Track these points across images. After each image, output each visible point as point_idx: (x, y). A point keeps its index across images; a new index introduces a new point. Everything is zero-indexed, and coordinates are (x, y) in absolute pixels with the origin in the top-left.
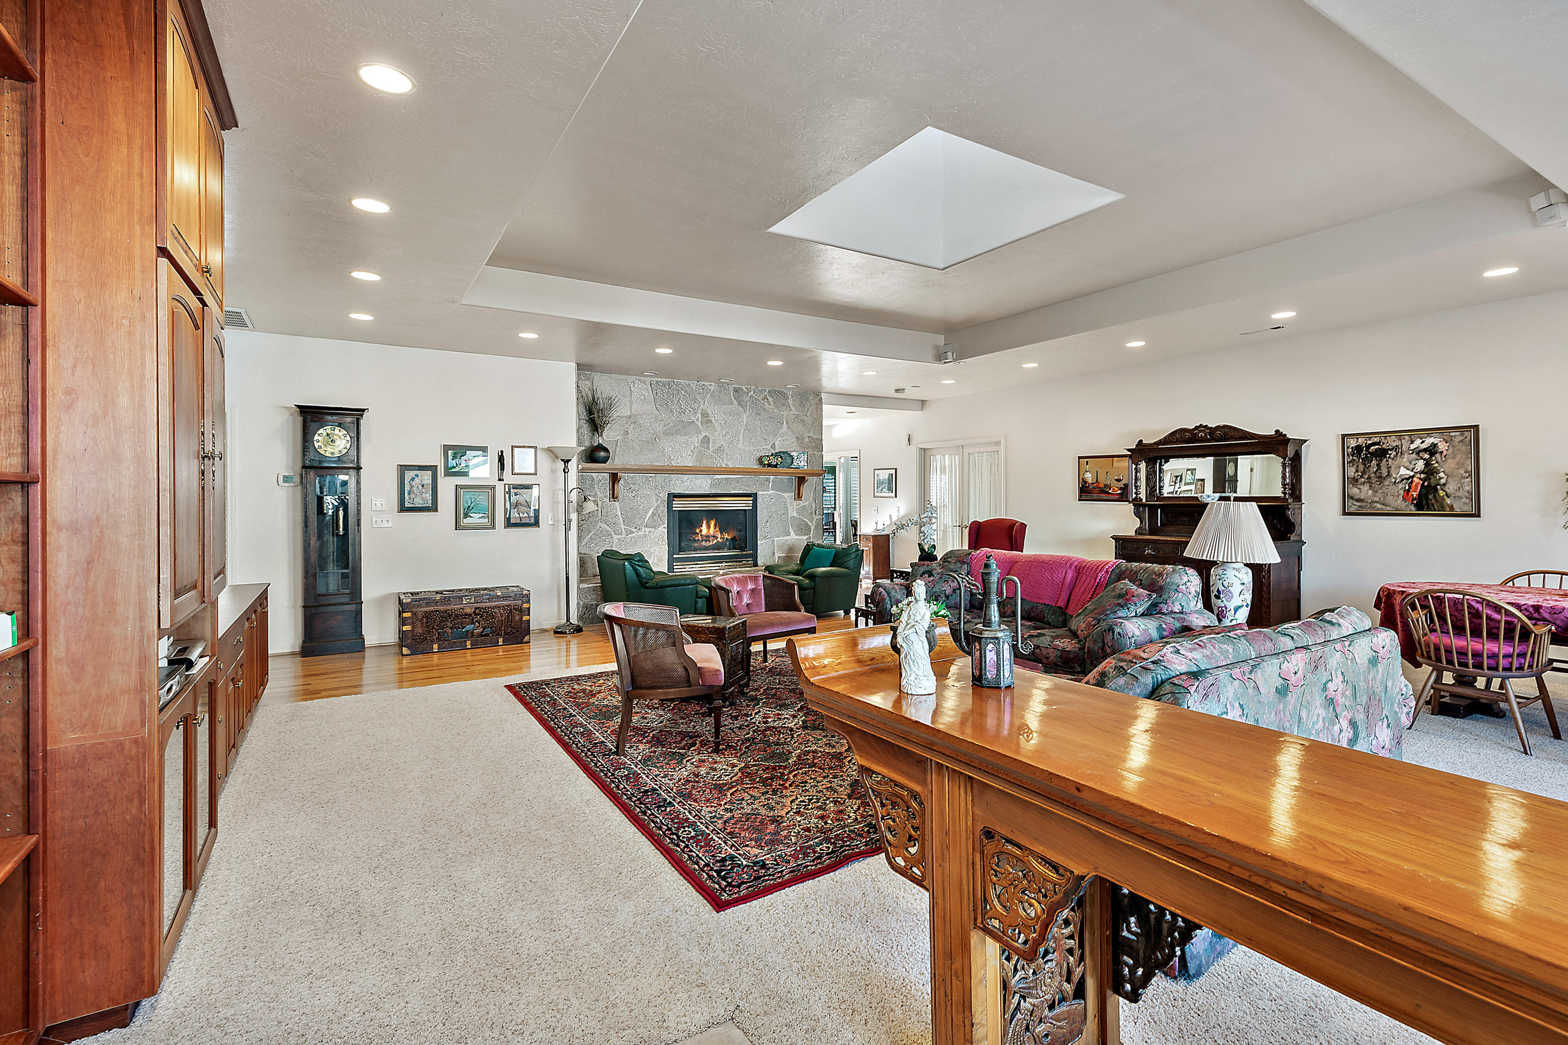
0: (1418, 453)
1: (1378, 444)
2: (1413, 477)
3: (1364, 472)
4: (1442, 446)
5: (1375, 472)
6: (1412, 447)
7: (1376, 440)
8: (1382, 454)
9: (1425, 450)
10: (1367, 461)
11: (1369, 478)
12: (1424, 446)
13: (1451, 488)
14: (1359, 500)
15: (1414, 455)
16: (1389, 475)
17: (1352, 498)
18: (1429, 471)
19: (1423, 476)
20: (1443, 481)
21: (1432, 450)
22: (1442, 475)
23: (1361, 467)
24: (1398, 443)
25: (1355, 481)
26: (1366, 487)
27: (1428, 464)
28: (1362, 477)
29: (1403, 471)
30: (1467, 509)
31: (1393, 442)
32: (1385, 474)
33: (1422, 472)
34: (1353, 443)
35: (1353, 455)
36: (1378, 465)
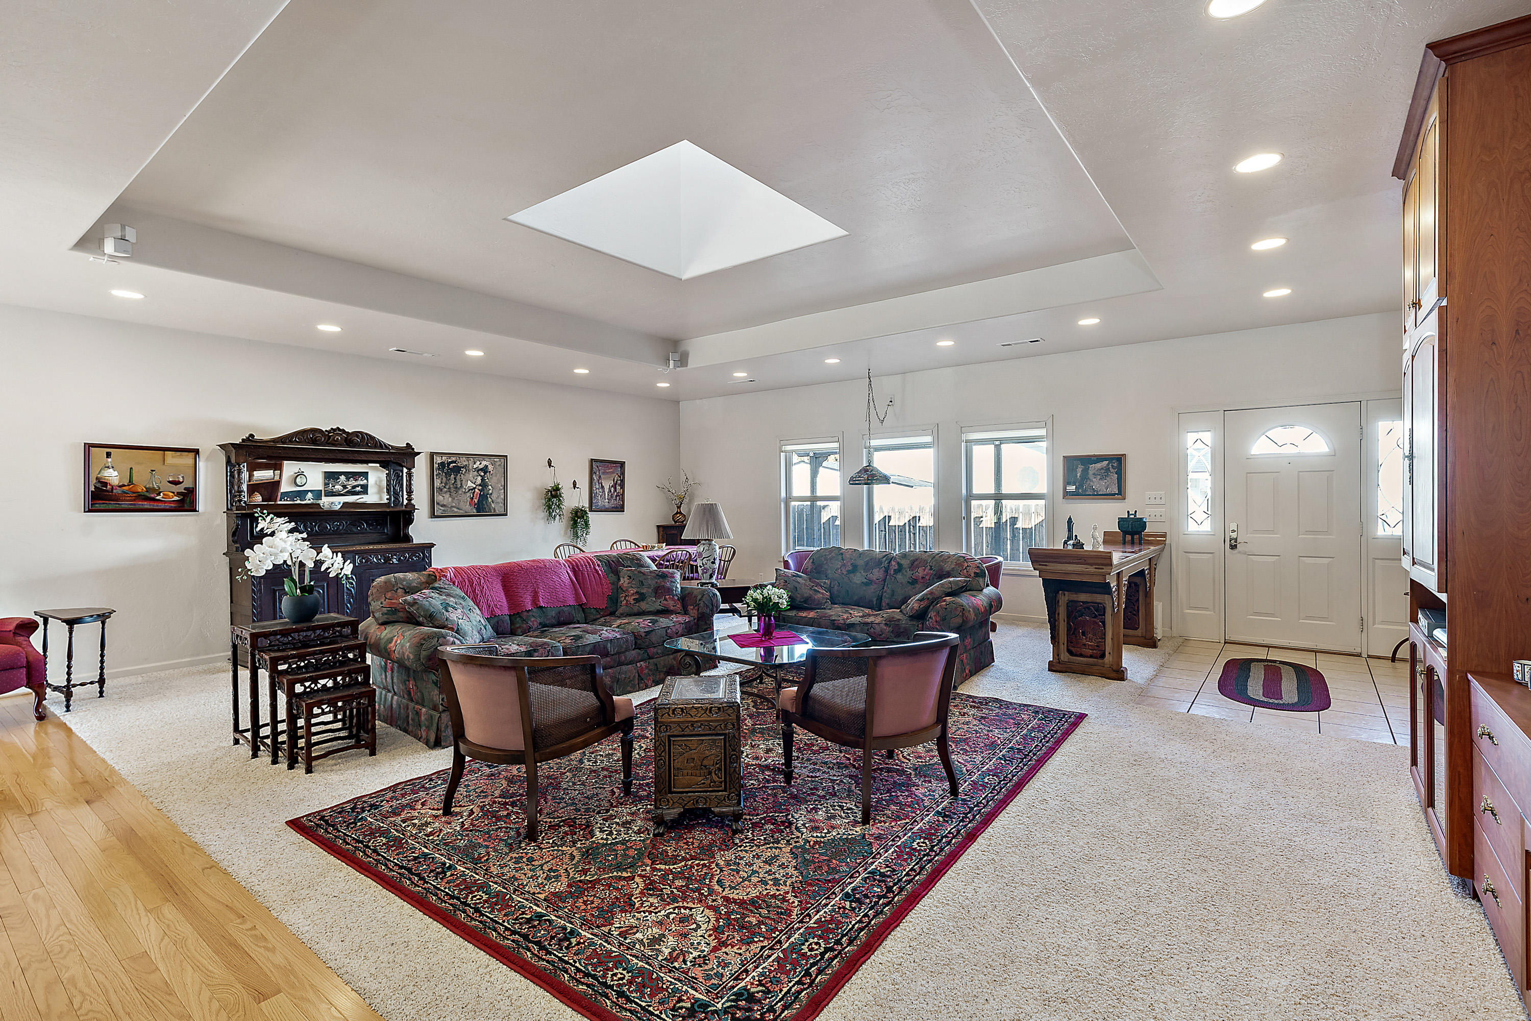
0: (478, 471)
1: (455, 462)
2: (475, 488)
3: (446, 484)
4: (490, 468)
5: (453, 484)
6: (475, 466)
7: (454, 459)
8: (457, 470)
9: (481, 469)
10: (448, 475)
11: (449, 488)
12: (481, 467)
13: (494, 496)
14: (443, 506)
15: (476, 473)
16: (461, 486)
17: (438, 504)
18: (484, 485)
19: (480, 488)
20: (490, 492)
21: (485, 470)
22: (490, 487)
23: (444, 479)
24: (466, 463)
25: (440, 489)
26: (447, 496)
27: (483, 480)
28: (445, 487)
29: (470, 484)
30: (502, 511)
31: (463, 462)
32: (459, 486)
33: (480, 485)
34: (438, 460)
35: (439, 469)
36: (455, 478)
